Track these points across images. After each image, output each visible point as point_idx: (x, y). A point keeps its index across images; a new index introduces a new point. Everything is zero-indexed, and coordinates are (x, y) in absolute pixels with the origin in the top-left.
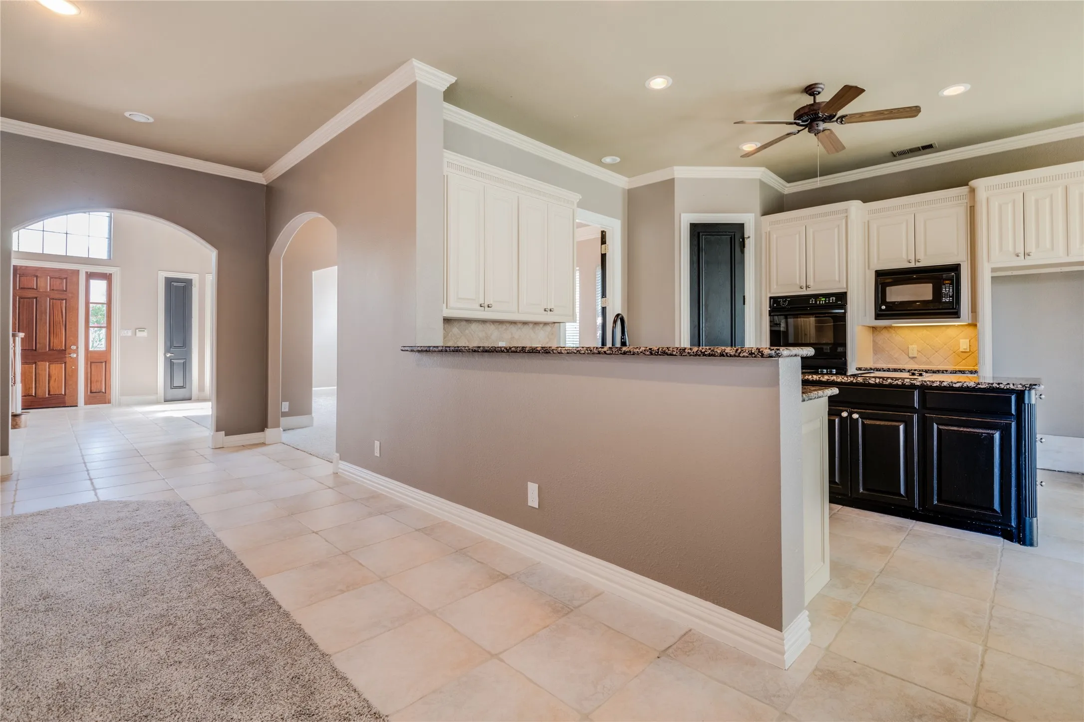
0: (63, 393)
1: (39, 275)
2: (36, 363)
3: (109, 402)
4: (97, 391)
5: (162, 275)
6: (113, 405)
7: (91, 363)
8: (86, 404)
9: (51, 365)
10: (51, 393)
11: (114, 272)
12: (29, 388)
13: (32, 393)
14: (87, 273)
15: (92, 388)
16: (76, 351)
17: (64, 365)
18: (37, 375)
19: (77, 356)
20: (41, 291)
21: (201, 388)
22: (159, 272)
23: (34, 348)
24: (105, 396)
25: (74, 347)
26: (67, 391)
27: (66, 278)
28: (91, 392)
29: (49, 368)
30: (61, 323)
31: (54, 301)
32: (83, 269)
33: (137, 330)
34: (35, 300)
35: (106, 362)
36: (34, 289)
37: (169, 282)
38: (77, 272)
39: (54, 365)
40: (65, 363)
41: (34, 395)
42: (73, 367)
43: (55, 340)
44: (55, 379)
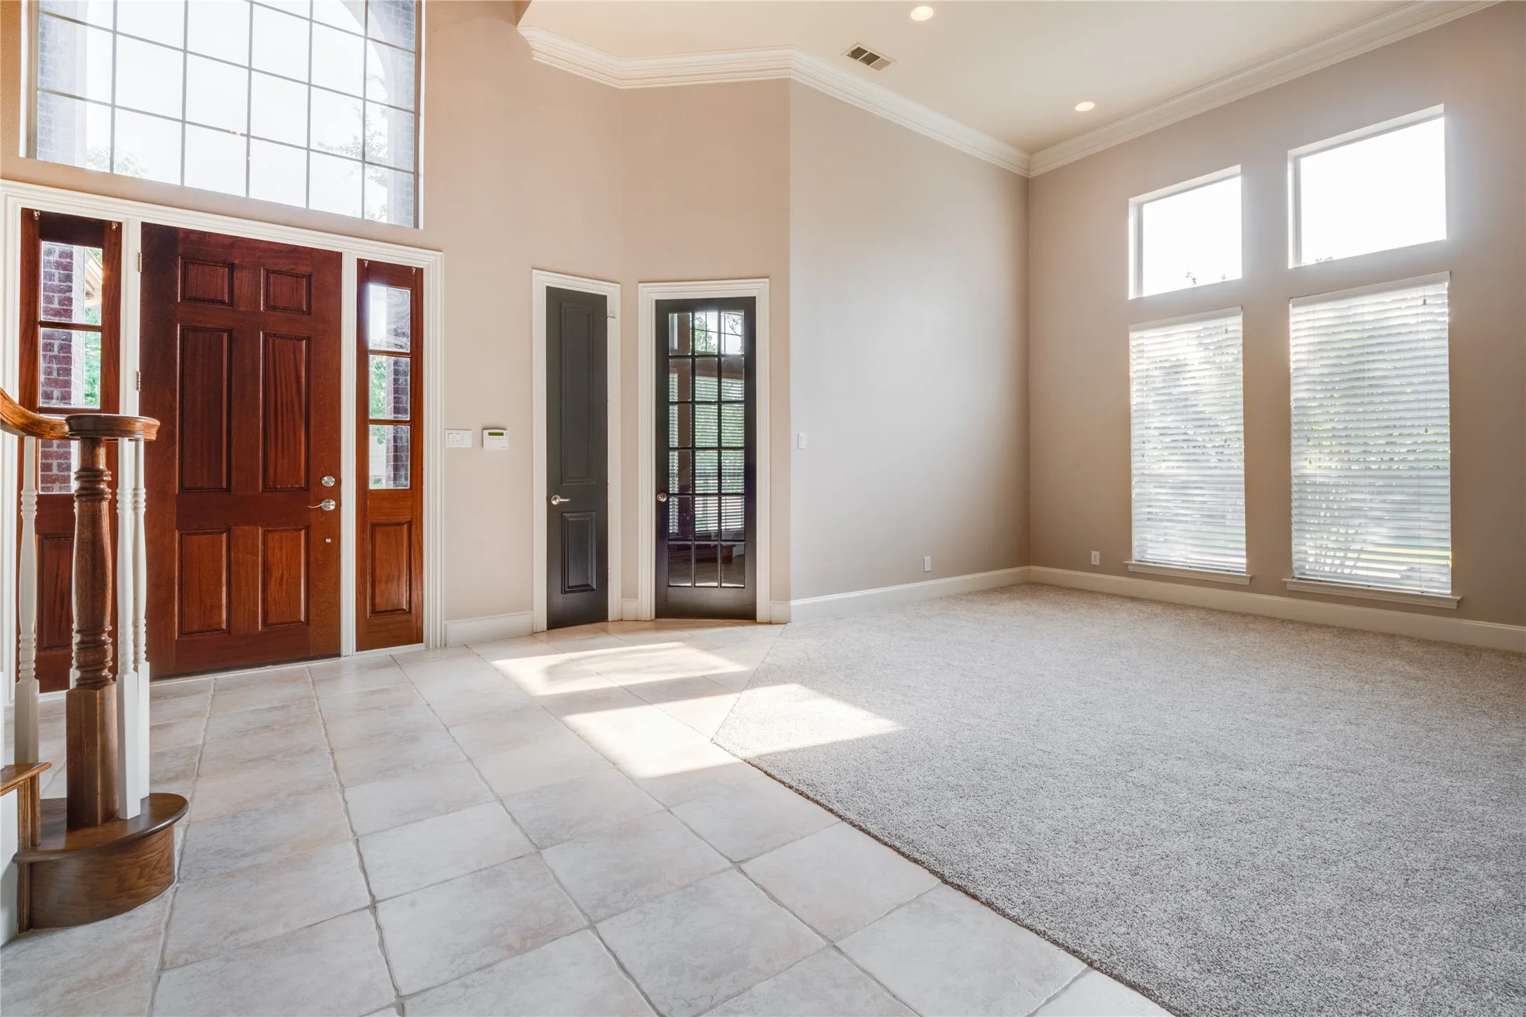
0: (302, 619)
1: (237, 262)
2: (229, 531)
3: (419, 639)
4: (389, 609)
5: (543, 281)
6: (427, 646)
7: (374, 526)
8: (362, 645)
9: (270, 535)
10: (272, 620)
11: (428, 266)
12: (212, 606)
13: (220, 623)
14: (360, 262)
15: (378, 600)
16: (335, 493)
17: (303, 533)
18: (234, 567)
19: (339, 506)
20: (242, 309)
21: (630, 593)
22: (534, 271)
23: (224, 485)
24: (410, 621)
25: (328, 481)
26: (312, 611)
27: (309, 277)
28: (374, 611)
29: (264, 543)
30: (297, 410)
31: (277, 342)
32: (352, 252)
33: (486, 432)
34: (225, 336)
35: (410, 523)
36: (223, 302)
37: (558, 300)
38: (334, 259)
39: (277, 535)
40: (308, 529)
41: (224, 626)
42: (328, 541)
43: (280, 461)
44: (283, 574)
